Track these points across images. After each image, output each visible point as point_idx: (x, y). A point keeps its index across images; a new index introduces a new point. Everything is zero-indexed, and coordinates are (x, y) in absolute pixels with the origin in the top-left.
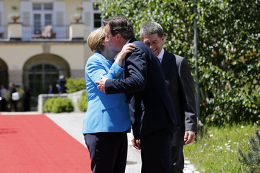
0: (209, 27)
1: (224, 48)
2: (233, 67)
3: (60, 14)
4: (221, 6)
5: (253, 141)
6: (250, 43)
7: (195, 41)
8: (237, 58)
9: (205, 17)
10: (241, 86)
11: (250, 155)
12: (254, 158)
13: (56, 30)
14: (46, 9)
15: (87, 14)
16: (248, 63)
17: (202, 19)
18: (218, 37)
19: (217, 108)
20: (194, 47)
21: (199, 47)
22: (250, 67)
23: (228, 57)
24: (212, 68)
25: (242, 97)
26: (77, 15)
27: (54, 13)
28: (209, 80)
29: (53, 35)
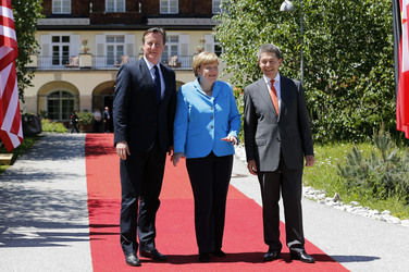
0: (314, 56)
1: (328, 75)
2: (335, 92)
3: (184, 45)
4: (325, 38)
5: (350, 156)
6: (350, 71)
7: (301, 69)
8: (339, 84)
9: (311, 47)
10: (343, 109)
11: (348, 169)
12: (351, 172)
13: (181, 59)
14: (172, 41)
15: (209, 46)
16: (348, 88)
17: (307, 48)
18: (322, 64)
19: (321, 128)
20: (301, 74)
21: (305, 74)
22: (349, 93)
23: (331, 83)
24: (317, 92)
25: (343, 118)
26: (200, 47)
27: (179, 45)
28: (314, 102)
29: (179, 65)
